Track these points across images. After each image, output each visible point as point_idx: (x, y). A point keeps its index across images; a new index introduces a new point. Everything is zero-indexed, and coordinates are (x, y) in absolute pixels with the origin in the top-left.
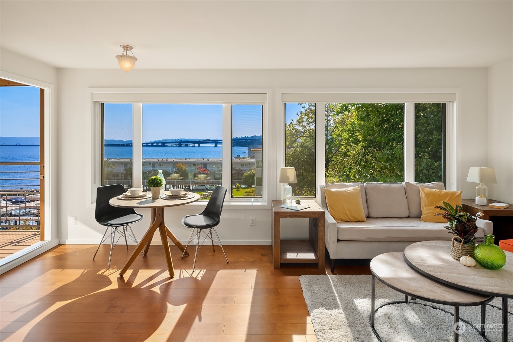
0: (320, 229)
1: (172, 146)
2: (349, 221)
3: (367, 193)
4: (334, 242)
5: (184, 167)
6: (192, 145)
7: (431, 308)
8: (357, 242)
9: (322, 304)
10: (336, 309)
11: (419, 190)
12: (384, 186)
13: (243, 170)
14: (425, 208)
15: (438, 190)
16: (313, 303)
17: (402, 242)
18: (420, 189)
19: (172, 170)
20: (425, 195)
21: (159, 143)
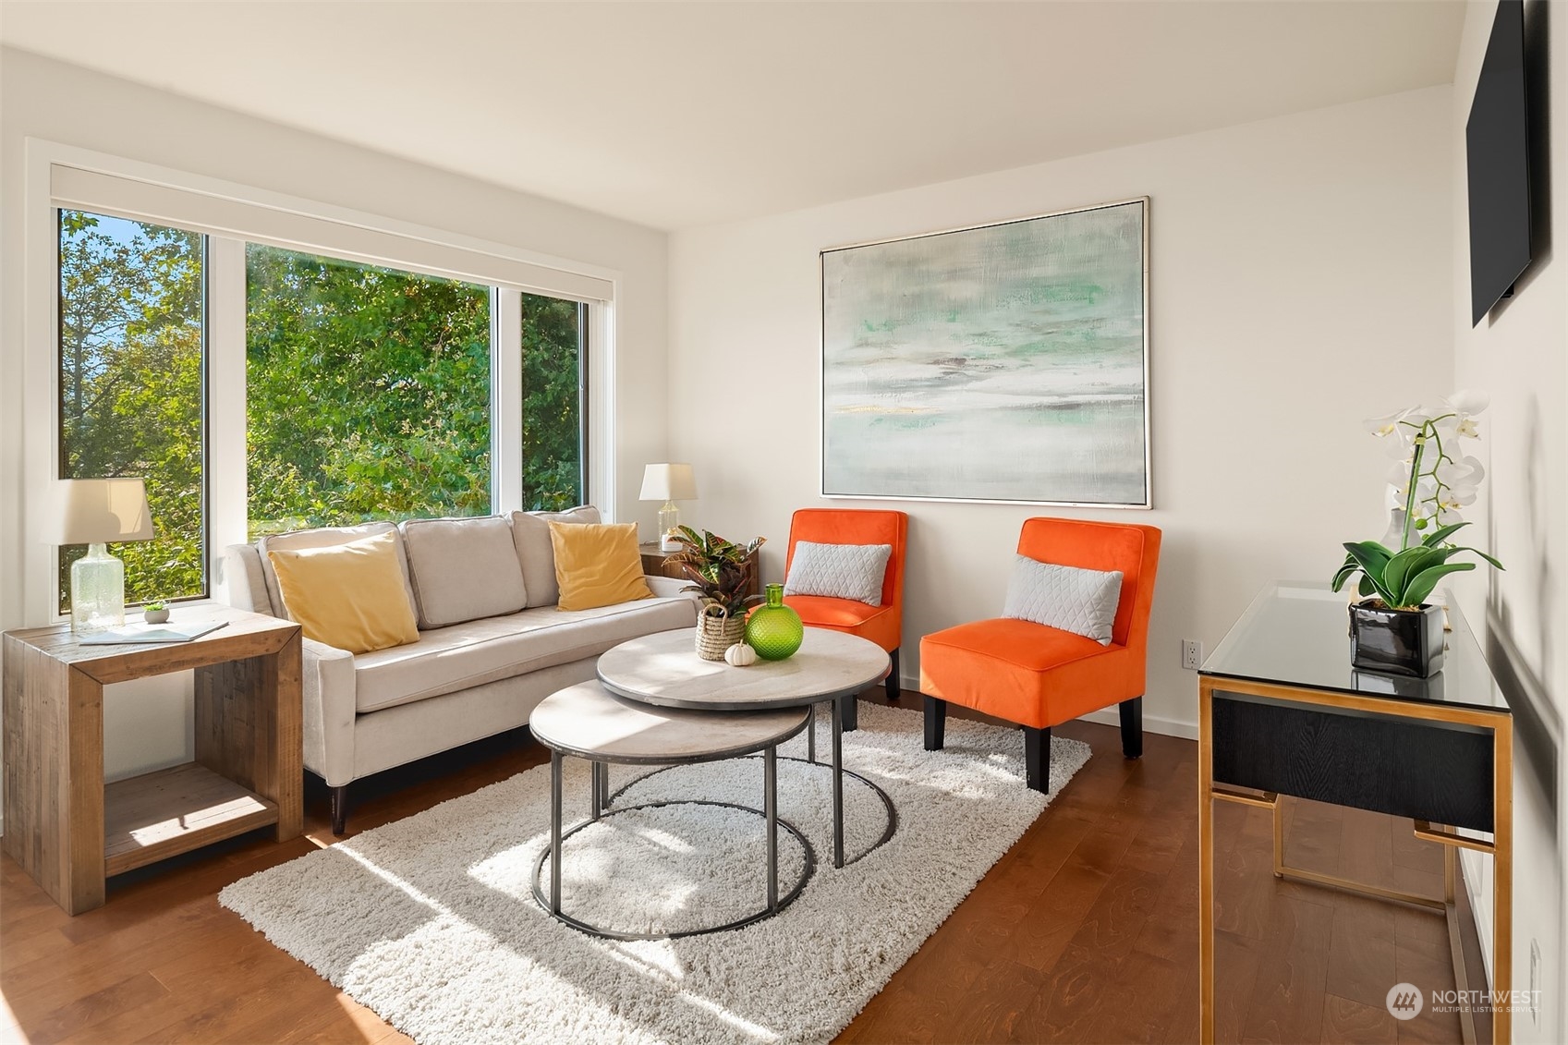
0: (283, 692)
2: (370, 648)
3: (411, 555)
4: (347, 724)
7: (655, 808)
8: (419, 705)
9: (369, 932)
10: (423, 923)
11: (549, 530)
12: (459, 527)
14: (566, 575)
15: (592, 525)
16: (333, 945)
17: (537, 673)
18: (551, 527)
20: (566, 542)
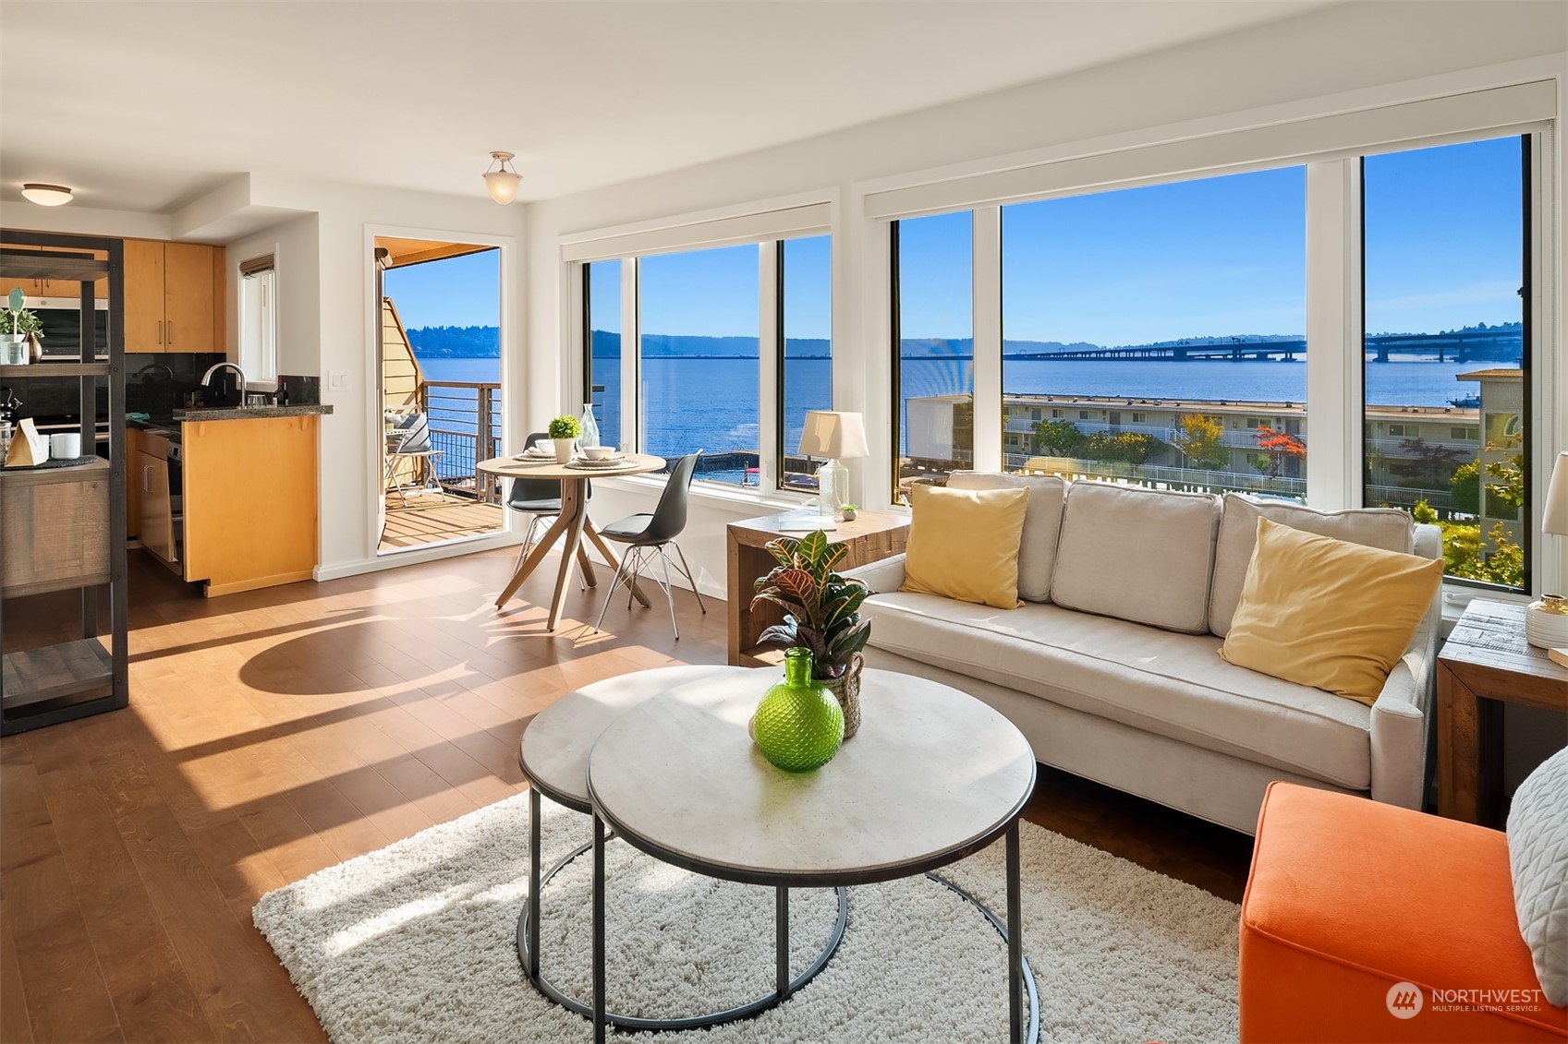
1: (1208, 358)
3: (1064, 518)
5: (1213, 429)
6: (1283, 356)
11: (1257, 532)
13: (1458, 452)
18: (1258, 528)
19: (1172, 434)
21: (1165, 350)
